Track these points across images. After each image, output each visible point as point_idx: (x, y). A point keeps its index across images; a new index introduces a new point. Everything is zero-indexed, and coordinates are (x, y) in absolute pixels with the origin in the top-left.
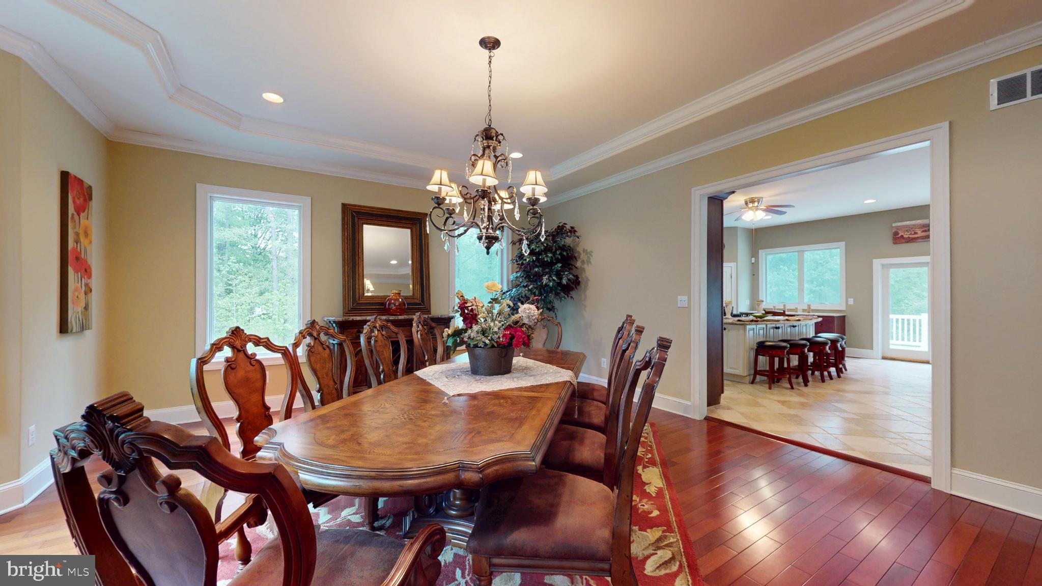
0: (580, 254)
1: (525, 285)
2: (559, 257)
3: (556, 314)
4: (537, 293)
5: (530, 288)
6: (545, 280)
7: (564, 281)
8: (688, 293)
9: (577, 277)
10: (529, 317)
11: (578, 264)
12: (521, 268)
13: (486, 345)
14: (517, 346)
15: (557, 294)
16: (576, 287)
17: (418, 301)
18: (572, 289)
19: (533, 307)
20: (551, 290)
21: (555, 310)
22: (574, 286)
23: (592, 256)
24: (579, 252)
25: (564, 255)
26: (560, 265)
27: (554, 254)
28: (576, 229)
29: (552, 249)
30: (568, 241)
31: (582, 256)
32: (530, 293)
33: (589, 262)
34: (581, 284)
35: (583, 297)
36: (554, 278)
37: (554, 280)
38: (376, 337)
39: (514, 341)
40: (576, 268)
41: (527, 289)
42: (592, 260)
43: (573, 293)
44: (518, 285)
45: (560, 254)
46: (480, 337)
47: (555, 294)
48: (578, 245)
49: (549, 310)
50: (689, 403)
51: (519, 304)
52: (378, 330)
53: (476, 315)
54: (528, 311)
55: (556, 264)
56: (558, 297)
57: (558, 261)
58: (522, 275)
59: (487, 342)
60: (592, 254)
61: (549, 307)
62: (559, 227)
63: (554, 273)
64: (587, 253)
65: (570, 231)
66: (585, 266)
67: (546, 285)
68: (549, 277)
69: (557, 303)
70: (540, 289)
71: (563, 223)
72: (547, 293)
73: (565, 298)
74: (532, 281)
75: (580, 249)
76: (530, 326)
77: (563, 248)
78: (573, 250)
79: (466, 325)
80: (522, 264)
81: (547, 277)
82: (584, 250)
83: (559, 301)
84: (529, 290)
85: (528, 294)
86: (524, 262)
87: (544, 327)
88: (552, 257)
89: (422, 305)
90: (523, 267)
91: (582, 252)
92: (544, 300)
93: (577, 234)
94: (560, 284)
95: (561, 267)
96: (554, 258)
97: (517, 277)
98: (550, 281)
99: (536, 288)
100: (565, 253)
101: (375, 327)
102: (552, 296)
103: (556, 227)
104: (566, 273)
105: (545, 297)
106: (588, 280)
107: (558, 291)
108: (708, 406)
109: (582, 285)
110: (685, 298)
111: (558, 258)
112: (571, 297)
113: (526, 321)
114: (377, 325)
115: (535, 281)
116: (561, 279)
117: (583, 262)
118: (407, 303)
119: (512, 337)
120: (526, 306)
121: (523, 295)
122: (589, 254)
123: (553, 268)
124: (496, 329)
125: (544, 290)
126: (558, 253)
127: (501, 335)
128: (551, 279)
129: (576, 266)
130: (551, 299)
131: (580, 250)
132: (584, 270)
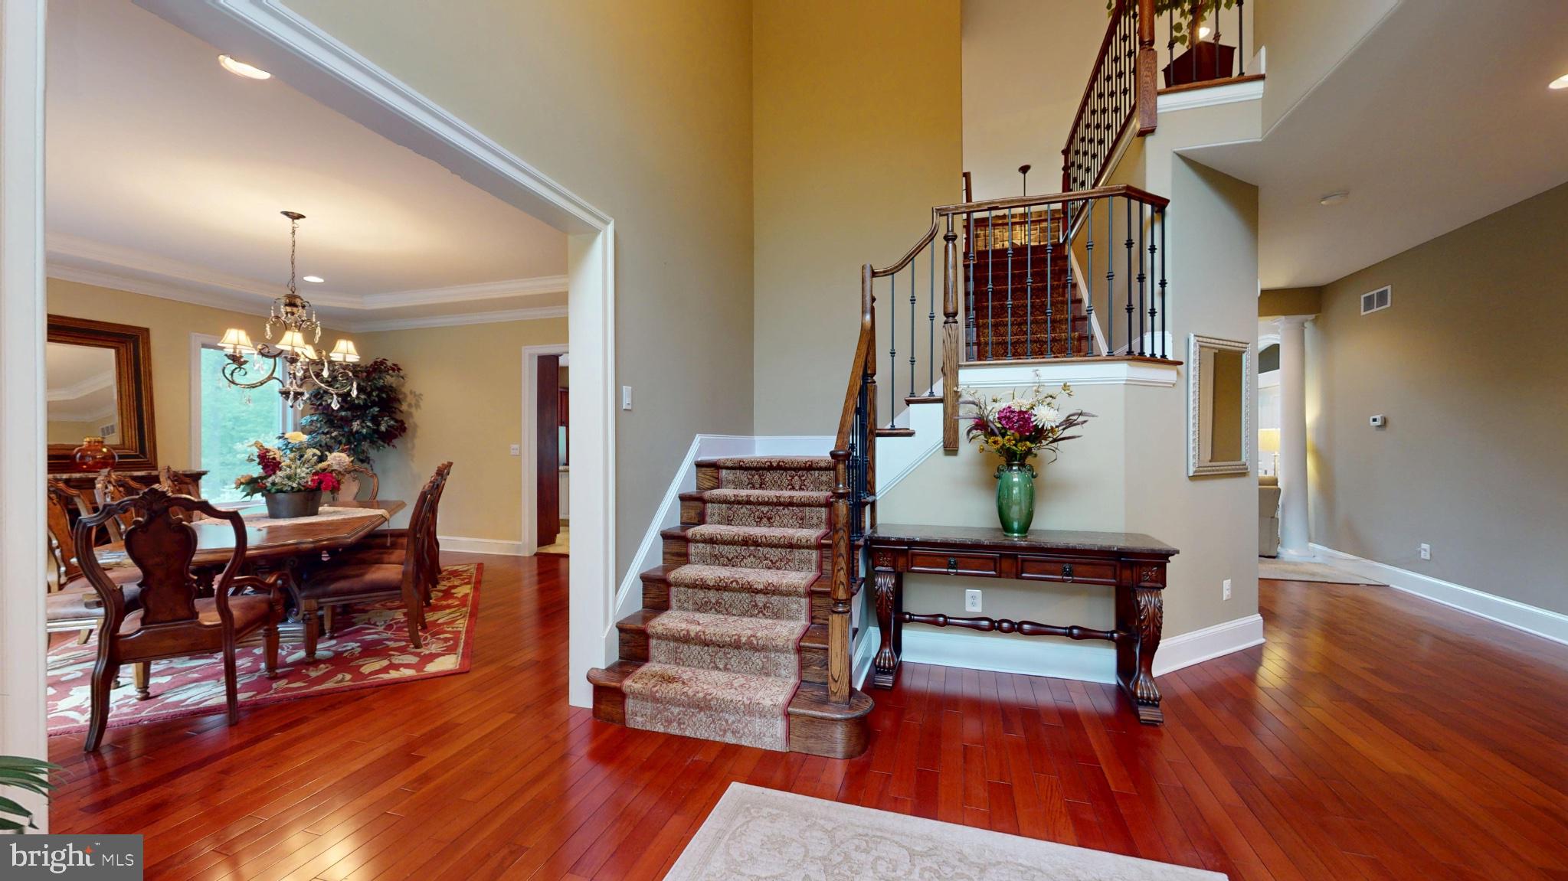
0: (405, 396)
1: (326, 431)
2: (377, 399)
3: (371, 466)
4: (344, 441)
5: (333, 435)
6: (356, 425)
7: (383, 428)
8: (520, 442)
9: (402, 423)
10: (339, 464)
11: (404, 407)
12: (317, 409)
13: (293, 488)
14: (325, 489)
15: (372, 442)
16: (400, 435)
17: (133, 453)
18: (395, 437)
19: (343, 455)
20: (365, 438)
21: (371, 462)
22: (397, 433)
23: (421, 399)
24: (405, 394)
25: (383, 398)
26: (377, 409)
27: (369, 395)
28: (400, 367)
29: (366, 389)
30: (390, 379)
31: (408, 399)
32: (333, 441)
33: (417, 406)
34: (407, 431)
35: (410, 445)
36: (369, 424)
37: (368, 426)
38: (113, 493)
39: (323, 485)
40: (401, 412)
41: (328, 436)
42: (422, 404)
43: (395, 442)
44: (314, 432)
45: (377, 396)
46: (286, 482)
47: (370, 442)
48: (403, 385)
49: (362, 461)
50: (520, 543)
51: (327, 453)
52: (114, 486)
53: (280, 463)
54: (338, 459)
55: (371, 407)
56: (374, 446)
57: (374, 404)
58: (320, 419)
59: (295, 485)
60: (422, 398)
61: (361, 457)
62: (376, 362)
63: (369, 418)
64: (415, 396)
65: (393, 370)
66: (413, 410)
67: (357, 432)
68: (361, 423)
69: (373, 453)
70: (349, 436)
71: (383, 358)
72: (359, 441)
73: (383, 446)
74: (336, 427)
75: (406, 389)
76: (340, 472)
77: (381, 389)
78: (396, 390)
79: (266, 472)
80: (321, 404)
81: (358, 422)
82: (411, 392)
83: (376, 450)
84: (331, 438)
85: (331, 442)
86: (324, 403)
87: (354, 479)
88: (365, 399)
89: (141, 458)
90: (320, 408)
91: (408, 393)
92: (353, 449)
93: (402, 373)
94: (377, 431)
95: (378, 411)
96: (368, 401)
97: (312, 421)
98: (363, 427)
99: (343, 435)
100: (384, 396)
101: (110, 482)
102: (365, 445)
103: (371, 362)
104: (385, 419)
105: (355, 446)
106: (416, 426)
107: (375, 439)
108: (538, 546)
109: (409, 432)
110: (516, 446)
111: (374, 400)
112: (394, 446)
113: (335, 467)
114: (112, 480)
115: (341, 427)
116: (378, 424)
117: (410, 405)
118: (119, 456)
119: (320, 482)
120: (335, 454)
121: (323, 444)
122: (418, 397)
123: (367, 412)
124: (303, 475)
125: (354, 438)
126: (374, 394)
127: (310, 480)
128: (364, 425)
129: (401, 409)
130: (365, 449)
131: (406, 392)
132: (410, 415)
